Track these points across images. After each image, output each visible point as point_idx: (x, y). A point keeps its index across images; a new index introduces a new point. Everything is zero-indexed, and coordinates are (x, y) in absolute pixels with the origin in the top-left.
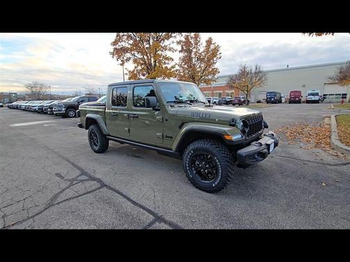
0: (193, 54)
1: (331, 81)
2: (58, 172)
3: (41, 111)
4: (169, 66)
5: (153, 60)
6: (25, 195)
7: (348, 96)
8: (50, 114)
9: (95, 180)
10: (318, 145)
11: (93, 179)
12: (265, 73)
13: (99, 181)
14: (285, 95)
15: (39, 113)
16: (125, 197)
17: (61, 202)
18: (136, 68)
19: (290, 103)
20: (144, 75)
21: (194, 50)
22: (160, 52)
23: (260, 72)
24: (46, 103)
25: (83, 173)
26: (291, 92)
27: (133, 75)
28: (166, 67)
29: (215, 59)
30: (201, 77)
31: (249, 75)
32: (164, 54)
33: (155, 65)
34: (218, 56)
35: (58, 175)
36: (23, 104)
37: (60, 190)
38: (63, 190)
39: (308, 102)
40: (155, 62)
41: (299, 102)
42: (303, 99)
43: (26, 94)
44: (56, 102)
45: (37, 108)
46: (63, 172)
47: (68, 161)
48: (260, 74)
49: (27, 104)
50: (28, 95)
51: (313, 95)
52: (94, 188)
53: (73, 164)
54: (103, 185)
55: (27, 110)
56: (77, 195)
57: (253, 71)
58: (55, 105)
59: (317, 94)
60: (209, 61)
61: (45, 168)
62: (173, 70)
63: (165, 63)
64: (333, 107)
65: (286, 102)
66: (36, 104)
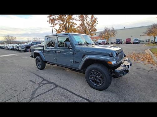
0: (85, 22)
1: (144, 34)
2: (31, 79)
3: (13, 49)
4: (75, 27)
5: (68, 24)
6: (17, 93)
7: (150, 41)
8: (18, 50)
9: (51, 83)
10: (149, 62)
11: (50, 83)
12: (116, 31)
13: (53, 83)
14: (124, 40)
15: (12, 50)
16: (70, 92)
17: (38, 96)
18: (60, 28)
19: (126, 44)
20: (63, 32)
21: (86, 20)
22: (71, 21)
23: (114, 30)
24: (15, 45)
25: (44, 80)
26: (127, 39)
27: (58, 31)
28: (74, 28)
29: (95, 24)
30: (89, 32)
31: (109, 32)
32: (73, 21)
33: (69, 27)
34: (97, 23)
35: (31, 81)
36: (3, 46)
37: (35, 89)
38: (37, 89)
39: (134, 43)
40: (69, 25)
41: (130, 43)
42: (132, 42)
43: (4, 41)
44: (20, 45)
45: (11, 48)
46: (33, 79)
47: (34, 73)
48: (114, 31)
49: (6, 46)
50: (5, 42)
51: (136, 40)
52: (52, 87)
53: (37, 75)
54: (56, 86)
55: (5, 48)
56: (44, 92)
57: (111, 30)
58: (20, 46)
59: (138, 40)
60: (92, 25)
61: (23, 78)
62: (77, 29)
63: (73, 26)
64: (145, 45)
65: (124, 43)
66: (10, 46)
